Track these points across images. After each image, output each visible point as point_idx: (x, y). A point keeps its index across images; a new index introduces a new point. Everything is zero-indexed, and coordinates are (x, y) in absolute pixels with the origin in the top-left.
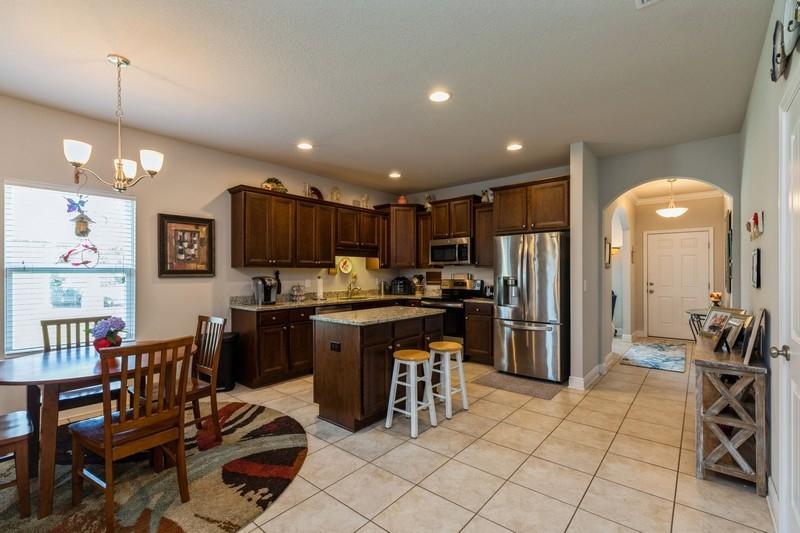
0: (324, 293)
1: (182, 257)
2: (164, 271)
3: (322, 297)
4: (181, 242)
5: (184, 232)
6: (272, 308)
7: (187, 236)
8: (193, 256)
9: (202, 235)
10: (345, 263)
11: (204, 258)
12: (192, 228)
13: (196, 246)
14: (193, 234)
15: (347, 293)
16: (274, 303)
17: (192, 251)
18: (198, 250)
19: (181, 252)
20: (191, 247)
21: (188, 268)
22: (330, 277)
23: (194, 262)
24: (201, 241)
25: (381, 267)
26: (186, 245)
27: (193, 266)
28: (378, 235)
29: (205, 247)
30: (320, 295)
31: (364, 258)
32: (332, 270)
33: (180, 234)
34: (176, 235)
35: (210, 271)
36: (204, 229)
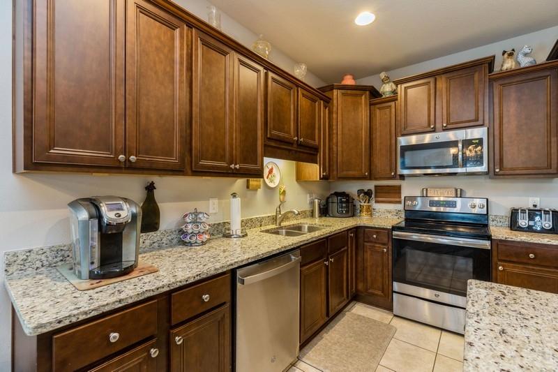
10: (271, 171)
15: (274, 219)
22: (249, 193)
25: (322, 177)
28: (319, 129)
32: (253, 182)
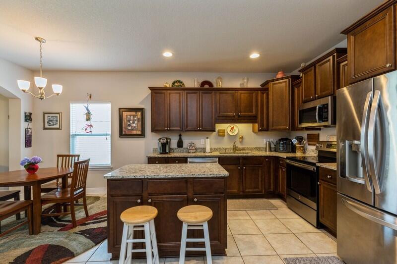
0: (211, 149)
1: (130, 128)
2: (122, 135)
3: (209, 151)
4: (129, 121)
5: (130, 115)
6: (166, 156)
7: (132, 118)
8: (135, 127)
9: (139, 117)
10: (232, 128)
11: (140, 128)
12: (134, 113)
13: (136, 122)
14: (134, 116)
16: (167, 153)
17: (134, 125)
18: (137, 124)
19: (129, 125)
20: (134, 123)
21: (132, 133)
22: (219, 137)
23: (135, 130)
24: (138, 119)
25: (259, 130)
26: (131, 122)
27: (134, 132)
28: (257, 106)
29: (140, 123)
30: (208, 149)
31: (252, 124)
32: (220, 133)
33: (129, 117)
34: (127, 117)
35: (142, 135)
36: (139, 114)
